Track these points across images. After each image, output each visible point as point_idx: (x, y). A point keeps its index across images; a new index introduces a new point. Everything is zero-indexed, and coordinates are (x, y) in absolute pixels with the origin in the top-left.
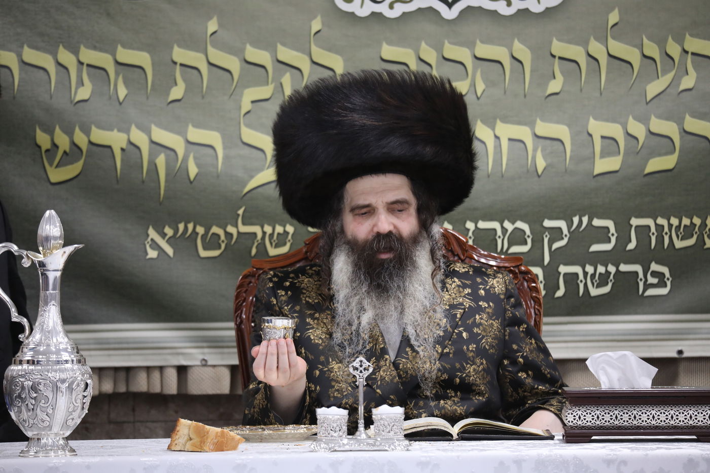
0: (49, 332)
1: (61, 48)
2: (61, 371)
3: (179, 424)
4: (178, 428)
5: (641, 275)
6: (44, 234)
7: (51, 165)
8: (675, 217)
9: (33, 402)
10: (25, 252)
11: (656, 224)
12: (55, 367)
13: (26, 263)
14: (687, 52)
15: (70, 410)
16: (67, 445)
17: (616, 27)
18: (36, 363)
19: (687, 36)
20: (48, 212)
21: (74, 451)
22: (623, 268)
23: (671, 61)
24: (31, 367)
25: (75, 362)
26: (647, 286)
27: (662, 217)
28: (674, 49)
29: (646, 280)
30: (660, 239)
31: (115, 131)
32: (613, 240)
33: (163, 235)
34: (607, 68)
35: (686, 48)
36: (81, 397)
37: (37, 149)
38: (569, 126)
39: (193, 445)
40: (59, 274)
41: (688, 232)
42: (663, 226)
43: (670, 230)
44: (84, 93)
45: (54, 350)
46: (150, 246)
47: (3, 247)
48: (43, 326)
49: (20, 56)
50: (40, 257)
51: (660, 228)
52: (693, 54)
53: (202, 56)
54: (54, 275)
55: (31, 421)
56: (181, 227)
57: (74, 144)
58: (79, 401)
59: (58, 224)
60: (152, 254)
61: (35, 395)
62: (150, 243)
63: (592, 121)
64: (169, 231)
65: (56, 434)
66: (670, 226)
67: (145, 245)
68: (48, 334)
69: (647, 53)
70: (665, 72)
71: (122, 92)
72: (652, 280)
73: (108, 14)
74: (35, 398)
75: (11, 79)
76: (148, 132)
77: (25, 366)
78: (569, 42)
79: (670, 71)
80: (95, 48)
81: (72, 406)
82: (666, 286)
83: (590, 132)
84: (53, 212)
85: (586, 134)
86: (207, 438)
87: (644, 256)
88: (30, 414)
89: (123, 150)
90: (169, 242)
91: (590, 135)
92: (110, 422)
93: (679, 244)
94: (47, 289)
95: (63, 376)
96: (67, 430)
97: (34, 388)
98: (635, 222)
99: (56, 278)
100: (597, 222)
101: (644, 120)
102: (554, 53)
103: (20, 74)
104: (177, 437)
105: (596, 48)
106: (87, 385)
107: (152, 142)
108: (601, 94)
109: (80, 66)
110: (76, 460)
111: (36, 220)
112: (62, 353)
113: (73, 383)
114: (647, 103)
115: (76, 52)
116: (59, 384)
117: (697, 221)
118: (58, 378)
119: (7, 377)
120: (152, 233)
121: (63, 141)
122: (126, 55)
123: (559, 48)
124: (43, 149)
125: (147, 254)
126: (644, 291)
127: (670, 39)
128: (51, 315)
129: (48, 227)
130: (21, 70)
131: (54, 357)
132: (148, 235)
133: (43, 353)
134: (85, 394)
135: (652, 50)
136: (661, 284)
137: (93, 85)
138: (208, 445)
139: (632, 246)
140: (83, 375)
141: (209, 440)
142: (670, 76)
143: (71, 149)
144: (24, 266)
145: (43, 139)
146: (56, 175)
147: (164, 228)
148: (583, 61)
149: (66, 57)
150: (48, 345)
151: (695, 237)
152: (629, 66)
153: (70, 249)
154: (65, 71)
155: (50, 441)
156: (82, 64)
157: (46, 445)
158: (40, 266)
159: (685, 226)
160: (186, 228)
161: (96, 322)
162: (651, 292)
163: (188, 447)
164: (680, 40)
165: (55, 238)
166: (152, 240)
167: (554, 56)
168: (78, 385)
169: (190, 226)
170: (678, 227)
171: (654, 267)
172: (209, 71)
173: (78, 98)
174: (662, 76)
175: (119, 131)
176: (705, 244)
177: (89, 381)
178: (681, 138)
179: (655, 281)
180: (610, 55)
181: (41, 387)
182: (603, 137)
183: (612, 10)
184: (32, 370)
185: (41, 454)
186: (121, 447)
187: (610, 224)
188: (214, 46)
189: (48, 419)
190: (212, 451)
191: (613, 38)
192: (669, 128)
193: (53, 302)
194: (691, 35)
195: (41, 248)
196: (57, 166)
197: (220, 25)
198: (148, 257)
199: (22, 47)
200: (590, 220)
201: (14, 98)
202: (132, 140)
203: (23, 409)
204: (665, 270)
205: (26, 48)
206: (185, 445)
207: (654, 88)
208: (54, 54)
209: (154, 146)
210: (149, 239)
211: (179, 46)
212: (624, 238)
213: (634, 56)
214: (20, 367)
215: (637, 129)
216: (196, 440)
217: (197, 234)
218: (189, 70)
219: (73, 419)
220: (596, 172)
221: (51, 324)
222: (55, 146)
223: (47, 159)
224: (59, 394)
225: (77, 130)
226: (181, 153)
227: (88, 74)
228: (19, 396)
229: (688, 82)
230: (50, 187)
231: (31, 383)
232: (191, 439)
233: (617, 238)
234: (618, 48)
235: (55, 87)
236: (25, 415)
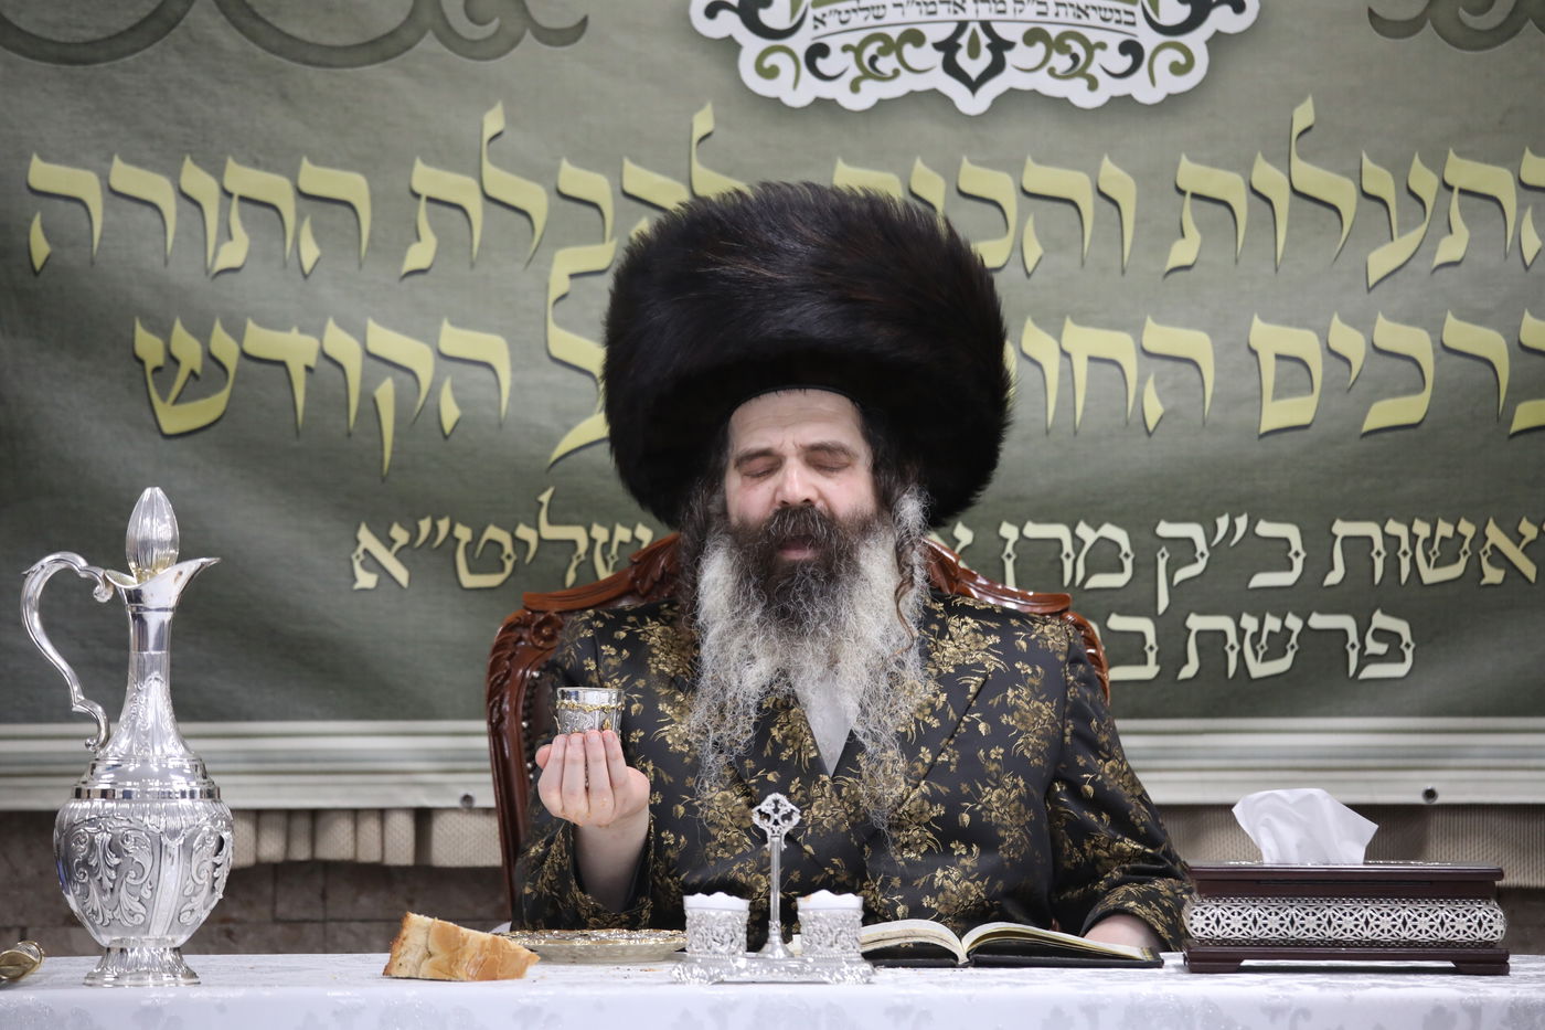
0: (146, 734)
1: (188, 162)
2: (170, 812)
3: (406, 924)
4: (405, 933)
5: (1353, 637)
6: (139, 537)
7: (164, 398)
8: (1423, 519)
9: (113, 875)
10: (101, 572)
11: (1385, 535)
12: (158, 805)
13: (103, 595)
14: (1450, 188)
15: (187, 893)
16: (179, 963)
17: (1306, 136)
18: (119, 795)
19: (1452, 155)
20: (148, 492)
21: (194, 975)
22: (1318, 621)
23: (1419, 206)
24: (109, 805)
25: (198, 795)
26: (1366, 659)
27: (1397, 520)
28: (1424, 181)
29: (1363, 647)
30: (1393, 565)
31: (295, 331)
32: (1298, 564)
33: (389, 542)
34: (1290, 218)
35: (1449, 180)
36: (208, 866)
37: (137, 365)
38: (1212, 333)
39: (436, 967)
40: (168, 616)
41: (1448, 552)
42: (1398, 539)
43: (1413, 547)
44: (233, 253)
45: (156, 770)
46: (362, 564)
47: (58, 561)
48: (134, 722)
49: (104, 178)
50: (132, 583)
51: (1392, 541)
52: (1462, 191)
53: (471, 182)
54: (156, 620)
55: (108, 915)
56: (425, 526)
57: (210, 357)
58: (204, 874)
59: (168, 517)
60: (366, 580)
61: (116, 861)
62: (362, 557)
63: (1257, 322)
64: (400, 535)
65: (159, 941)
66: (1413, 538)
67: (351, 562)
68: (144, 737)
69: (1369, 188)
70: (1406, 227)
71: (310, 253)
72: (1374, 647)
73: (284, 97)
74: (116, 868)
75: (86, 225)
76: (360, 334)
77: (98, 803)
78: (1214, 163)
79: (1416, 225)
80: (256, 164)
81: (192, 884)
82: (1403, 660)
83: (1254, 345)
84: (158, 492)
85: (1244, 350)
86: (463, 953)
87: (1360, 598)
88: (105, 899)
89: (308, 369)
90: (400, 555)
91: (1254, 353)
92: (276, 921)
93: (1430, 575)
94: (142, 646)
95: (174, 823)
96: (181, 932)
97: (115, 847)
98: (1342, 529)
99: (162, 624)
100: (1265, 529)
101: (1363, 323)
102: (1182, 185)
103: (104, 215)
104: (403, 950)
105: (1268, 177)
106: (221, 842)
107: (369, 355)
108: (1277, 270)
109: (227, 200)
110: (197, 994)
111: (124, 507)
112: (173, 777)
113: (193, 837)
114: (1369, 290)
115: (217, 171)
116: (165, 840)
117: (1467, 529)
118: (163, 826)
119: (61, 824)
120: (367, 539)
121: (189, 352)
122: (316, 179)
123: (1193, 175)
124: (149, 367)
125: (355, 580)
126: (1359, 669)
127: (1417, 160)
128: (152, 699)
129: (147, 521)
130: (106, 207)
131: (155, 786)
132: (357, 542)
133: (135, 777)
134: (218, 860)
135: (1380, 181)
136: (1395, 655)
137: (252, 239)
138: (466, 966)
139: (1335, 577)
140: (214, 822)
141: (467, 957)
142: (1413, 238)
143: (204, 367)
144: (99, 599)
145: (148, 346)
146: (174, 418)
147: (389, 527)
148: (1240, 202)
149: (197, 180)
150: (145, 761)
151: (1463, 560)
152: (1333, 214)
153: (191, 567)
154: (195, 209)
155: (146, 954)
156: (229, 195)
157: (137, 962)
158: (130, 600)
159: (1443, 539)
160: (434, 529)
161: (249, 718)
162: (1372, 671)
163: (425, 970)
164: (1436, 163)
165: (162, 544)
166: (366, 551)
167: (1182, 192)
168: (204, 842)
169: (444, 525)
170: (1429, 541)
171: (1380, 620)
172: (486, 213)
173: (222, 263)
174: (1400, 235)
175: (302, 331)
176: (1483, 576)
177: (226, 835)
178: (1437, 361)
179: (1381, 649)
180: (1294, 191)
181: (129, 846)
182: (1279, 357)
183: (1301, 99)
184: (112, 811)
185: (127, 981)
186: (291, 970)
187: (1291, 532)
188: (498, 162)
189: (143, 910)
190: (474, 979)
191: (1303, 157)
192: (1413, 341)
193: (156, 674)
194: (1459, 154)
195: (132, 565)
196: (176, 401)
197: (510, 119)
198: (358, 586)
199: (109, 160)
200: (1252, 524)
201: (92, 263)
202: (329, 350)
203: (93, 889)
204: (1402, 627)
205: (117, 162)
206: (418, 967)
207: (1382, 260)
208: (175, 176)
209: (371, 362)
210: (360, 551)
211: (427, 162)
212: (1319, 562)
213: (1341, 193)
214: (87, 805)
215: (1349, 342)
216: (441, 956)
217: (457, 541)
218: (445, 210)
219: (192, 911)
220: (1265, 427)
221: (151, 718)
222: (173, 360)
223: (156, 386)
224: (166, 862)
225: (218, 329)
226: (425, 376)
227: (243, 217)
228: (85, 863)
229: (1452, 248)
230: (161, 442)
231: (107, 837)
232: (430, 955)
233: (1305, 560)
234: (1310, 177)
235: (175, 241)
236: (96, 901)
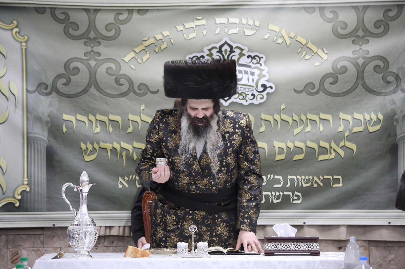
0: (83, 214)
1: (90, 114)
2: (87, 228)
3: (128, 247)
4: (128, 249)
5: (291, 196)
6: (82, 180)
7: (86, 155)
8: (303, 176)
9: (77, 239)
10: (75, 186)
11: (297, 178)
12: (85, 227)
13: (76, 190)
14: (308, 119)
15: (90, 242)
16: (89, 254)
17: (283, 110)
18: (78, 225)
19: (308, 113)
20: (83, 172)
21: (91, 256)
22: (285, 193)
23: (302, 122)
24: (77, 227)
25: (92, 225)
26: (294, 200)
27: (299, 176)
28: (303, 118)
29: (293, 198)
30: (298, 183)
31: (108, 143)
32: (282, 183)
33: (124, 180)
34: (281, 124)
35: (308, 118)
36: (94, 237)
37: (81, 149)
38: (267, 143)
39: (133, 255)
40: (87, 194)
41: (308, 181)
42: (299, 179)
43: (302, 180)
44: (98, 130)
45: (85, 221)
46: (120, 184)
47: (68, 184)
48: (81, 212)
49: (76, 117)
50: (81, 188)
51: (298, 179)
52: (310, 120)
53: (139, 118)
54: (85, 195)
55: (77, 246)
56: (131, 177)
57: (94, 148)
58: (93, 239)
59: (87, 176)
60: (120, 186)
61: (78, 236)
62: (120, 182)
63: (275, 142)
64: (126, 178)
65: (85, 250)
66: (302, 179)
67: (118, 183)
68: (83, 215)
69: (294, 119)
70: (300, 125)
71: (111, 130)
72: (295, 198)
73: (106, 103)
74: (78, 238)
75: (72, 125)
76: (120, 144)
77: (75, 226)
78: (267, 114)
79: (302, 125)
80: (102, 115)
81: (91, 241)
82: (300, 200)
83: (274, 146)
84: (85, 172)
85: (273, 146)
86: (138, 253)
87: (292, 189)
88: (76, 243)
89: (111, 150)
90: (126, 182)
91: (274, 147)
92: (105, 246)
93: (305, 185)
94: (82, 199)
95: (88, 230)
96: (89, 249)
97: (78, 234)
98: (289, 177)
99: (86, 195)
100: (276, 177)
101: (293, 142)
102: (262, 118)
103: (76, 124)
104: (128, 252)
105: (277, 117)
106: (96, 233)
107: (121, 147)
108: (278, 132)
109: (96, 121)
110: (92, 260)
111: (80, 174)
112: (88, 222)
113: (91, 232)
114: (294, 136)
115: (95, 116)
116: (86, 233)
117: (311, 177)
118: (86, 230)
119: (68, 230)
120: (120, 179)
121: (90, 147)
122: (112, 117)
123: (264, 116)
124: (83, 150)
125: (118, 186)
126: (292, 201)
127: (302, 114)
128: (84, 208)
129: (83, 177)
130: (76, 122)
131: (85, 223)
132: (119, 180)
133: (81, 222)
134: (95, 236)
135: (296, 118)
136: (299, 199)
137: (101, 127)
138: (139, 255)
139: (288, 186)
140: (95, 230)
141: (139, 253)
142: (302, 127)
143: (93, 150)
144: (75, 191)
145: (83, 146)
146: (87, 159)
147: (125, 177)
148: (272, 121)
149: (91, 117)
150: (83, 219)
151: (310, 183)
152: (288, 123)
153: (91, 185)
154: (91, 122)
155: (83, 253)
156: (97, 120)
157: (82, 254)
158: (80, 191)
159: (307, 179)
160: (132, 177)
161: (100, 210)
162: (295, 202)
163: (132, 255)
164: (305, 115)
165: (86, 181)
166: (120, 181)
167: (262, 119)
168: (93, 233)
169: (134, 177)
170: (304, 179)
171: (296, 193)
172: (141, 123)
173: (96, 132)
174: (299, 127)
175: (110, 143)
176: (313, 186)
177: (97, 232)
178: (306, 149)
179: (296, 198)
180: (282, 119)
181: (80, 234)
182: (279, 148)
183: (282, 104)
184: (77, 228)
185: (80, 257)
186: (108, 255)
187: (281, 178)
188: (143, 114)
189: (83, 245)
190: (140, 257)
191: (283, 113)
192: (301, 145)
193: (85, 204)
194: (310, 113)
195: (81, 185)
196: (88, 156)
197: (146, 107)
198: (119, 187)
199: (77, 114)
200: (274, 176)
201: (74, 132)
202: (114, 147)
203: (74, 241)
204: (300, 194)
205: (78, 114)
206: (130, 255)
207: (296, 131)
208: (88, 117)
209: (121, 149)
210: (119, 181)
211: (131, 114)
212: (285, 183)
213: (290, 120)
214: (73, 227)
215: (291, 145)
216: (134, 253)
217: (136, 179)
218: (134, 122)
219: (91, 245)
220: (276, 159)
221: (84, 212)
222: (87, 148)
223: (84, 153)
224: (87, 236)
225: (95, 143)
226: (131, 151)
227: (99, 124)
228: (73, 237)
229: (308, 129)
230: (85, 163)
231: (76, 232)
232: (132, 253)
233: (283, 182)
234: (284, 117)
235: (88, 128)
236: (74, 243)
